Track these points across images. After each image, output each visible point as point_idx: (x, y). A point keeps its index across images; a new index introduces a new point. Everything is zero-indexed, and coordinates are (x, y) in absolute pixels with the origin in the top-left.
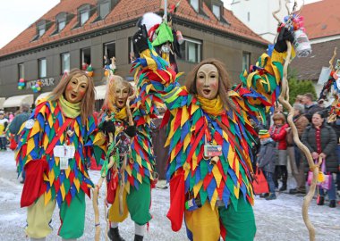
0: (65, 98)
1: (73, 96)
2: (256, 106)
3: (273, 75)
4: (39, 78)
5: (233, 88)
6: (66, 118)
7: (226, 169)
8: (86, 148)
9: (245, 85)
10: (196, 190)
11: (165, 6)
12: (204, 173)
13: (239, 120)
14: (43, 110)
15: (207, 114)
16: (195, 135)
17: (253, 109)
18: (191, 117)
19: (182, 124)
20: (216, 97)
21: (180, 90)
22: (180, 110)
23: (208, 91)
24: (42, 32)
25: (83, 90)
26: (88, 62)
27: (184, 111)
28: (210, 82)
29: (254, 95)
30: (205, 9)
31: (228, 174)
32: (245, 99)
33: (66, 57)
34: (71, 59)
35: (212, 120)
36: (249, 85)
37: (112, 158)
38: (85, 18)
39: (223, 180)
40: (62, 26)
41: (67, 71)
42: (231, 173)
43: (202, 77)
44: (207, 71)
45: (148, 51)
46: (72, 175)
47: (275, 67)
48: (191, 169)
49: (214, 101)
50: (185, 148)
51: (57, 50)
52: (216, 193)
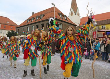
0: (34, 36)
1: (36, 35)
2: (82, 38)
3: (87, 30)
4: (27, 31)
5: (77, 33)
6: (34, 40)
7: (75, 54)
8: (38, 47)
9: (79, 33)
10: (68, 60)
11: (54, 16)
12: (70, 55)
13: (78, 41)
14: (29, 38)
15: (70, 40)
16: (67, 46)
17: (81, 39)
18: (66, 41)
19: (64, 43)
20: (72, 36)
21: (63, 34)
22: (63, 40)
23: (70, 34)
24: (28, 22)
25: (38, 34)
26: (38, 28)
27: (64, 40)
28: (71, 32)
29: (82, 35)
30: (63, 17)
31: (76, 55)
32: (80, 36)
33: (33, 27)
34: (34, 27)
35: (71, 42)
36: (80, 32)
37: (43, 50)
38: (37, 18)
39: (75, 57)
40: (32, 20)
41: (33, 30)
42: (77, 55)
43: (68, 31)
44: (70, 29)
45: (53, 26)
46: (34, 53)
47: (87, 28)
48: (66, 55)
49: (71, 37)
50: (65, 49)
51: (31, 25)
52: (73, 60)
